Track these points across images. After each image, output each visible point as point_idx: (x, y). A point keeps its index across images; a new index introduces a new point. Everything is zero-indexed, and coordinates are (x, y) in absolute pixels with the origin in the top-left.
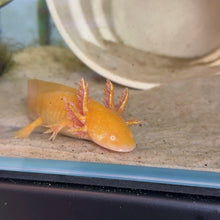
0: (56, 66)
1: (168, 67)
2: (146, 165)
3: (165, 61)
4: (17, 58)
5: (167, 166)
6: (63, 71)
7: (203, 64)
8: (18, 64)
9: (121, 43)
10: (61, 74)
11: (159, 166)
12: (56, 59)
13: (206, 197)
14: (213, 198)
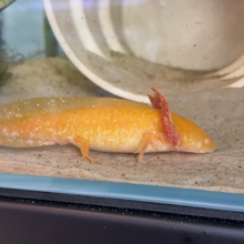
0: (58, 78)
1: (180, 80)
2: (133, 182)
3: (177, 74)
4: (15, 71)
5: (154, 184)
6: (64, 84)
7: (219, 77)
9: (132, 54)
10: (61, 87)
11: (146, 183)
12: (59, 72)
13: (196, 217)
14: (203, 218)
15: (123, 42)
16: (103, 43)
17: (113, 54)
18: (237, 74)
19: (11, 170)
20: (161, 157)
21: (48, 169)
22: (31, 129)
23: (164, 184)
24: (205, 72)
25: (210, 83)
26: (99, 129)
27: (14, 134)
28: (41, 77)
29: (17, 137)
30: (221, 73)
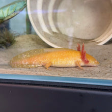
0: (33, 42)
3: (78, 41)
4: (17, 39)
7: (94, 41)
8: (17, 42)
9: (61, 33)
10: (34, 45)
12: (33, 40)
15: (57, 29)
16: (50, 29)
17: (54, 33)
18: (101, 40)
19: (19, 73)
20: (72, 68)
21: (32, 72)
22: (33, 61)
23: (73, 77)
24: (89, 40)
25: (91, 44)
26: (59, 59)
27: (27, 63)
28: (27, 42)
29: (28, 64)
30: (95, 40)
